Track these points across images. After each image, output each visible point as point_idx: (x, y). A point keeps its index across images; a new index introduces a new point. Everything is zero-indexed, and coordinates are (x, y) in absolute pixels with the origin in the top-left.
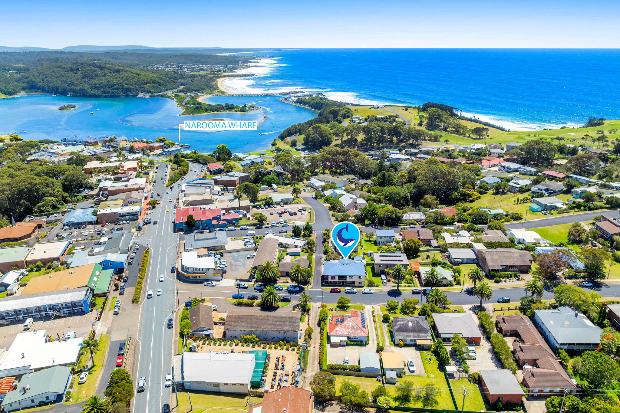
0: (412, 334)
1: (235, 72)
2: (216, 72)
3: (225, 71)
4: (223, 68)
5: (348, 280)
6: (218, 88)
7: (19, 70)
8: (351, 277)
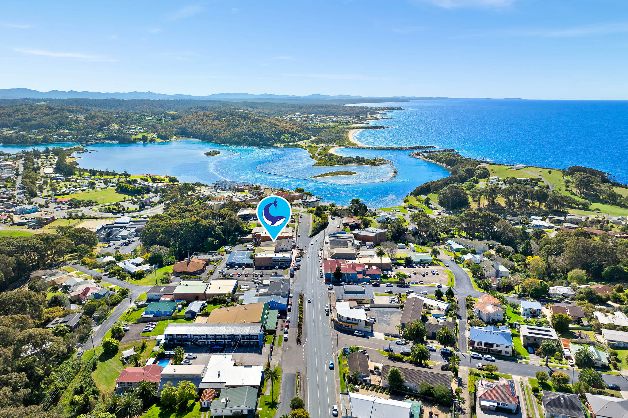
0: (564, 410)
1: (363, 123)
2: (345, 123)
3: (353, 123)
4: (353, 120)
5: (495, 348)
6: (348, 140)
7: (173, 117)
8: (497, 346)
